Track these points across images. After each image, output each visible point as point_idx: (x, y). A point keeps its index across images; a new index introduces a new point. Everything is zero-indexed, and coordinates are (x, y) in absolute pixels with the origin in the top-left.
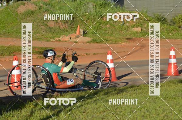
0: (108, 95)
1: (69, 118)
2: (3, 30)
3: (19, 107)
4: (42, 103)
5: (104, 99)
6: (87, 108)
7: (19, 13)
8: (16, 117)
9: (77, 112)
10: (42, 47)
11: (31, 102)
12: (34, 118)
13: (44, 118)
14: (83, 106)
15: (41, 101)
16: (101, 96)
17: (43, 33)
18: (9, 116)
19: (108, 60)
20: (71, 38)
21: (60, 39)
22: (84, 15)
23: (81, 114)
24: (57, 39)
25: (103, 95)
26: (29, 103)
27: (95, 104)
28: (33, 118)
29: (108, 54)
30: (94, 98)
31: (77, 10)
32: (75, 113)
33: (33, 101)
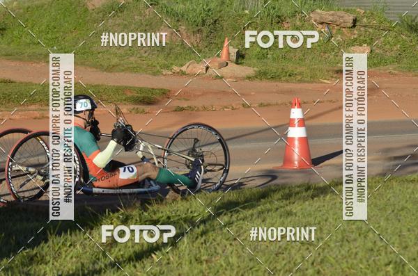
0: (292, 200)
1: (200, 252)
2: (53, 47)
3: (87, 225)
4: (140, 215)
5: (282, 209)
6: (242, 228)
7: (90, 8)
8: (78, 246)
9: (219, 239)
10: (141, 88)
11: (113, 212)
12: (120, 250)
13: (144, 249)
14: (232, 223)
15: (137, 210)
16: (276, 202)
17: (145, 55)
18: (64, 244)
19: (293, 120)
20: (207, 68)
21: (184, 68)
22: (239, 16)
23: (227, 243)
24: (176, 69)
25: (280, 199)
26: (109, 214)
27: (260, 220)
28: (117, 250)
29: (292, 105)
30: (259, 206)
31: (223, 3)
32: (215, 240)
33: (118, 211)
